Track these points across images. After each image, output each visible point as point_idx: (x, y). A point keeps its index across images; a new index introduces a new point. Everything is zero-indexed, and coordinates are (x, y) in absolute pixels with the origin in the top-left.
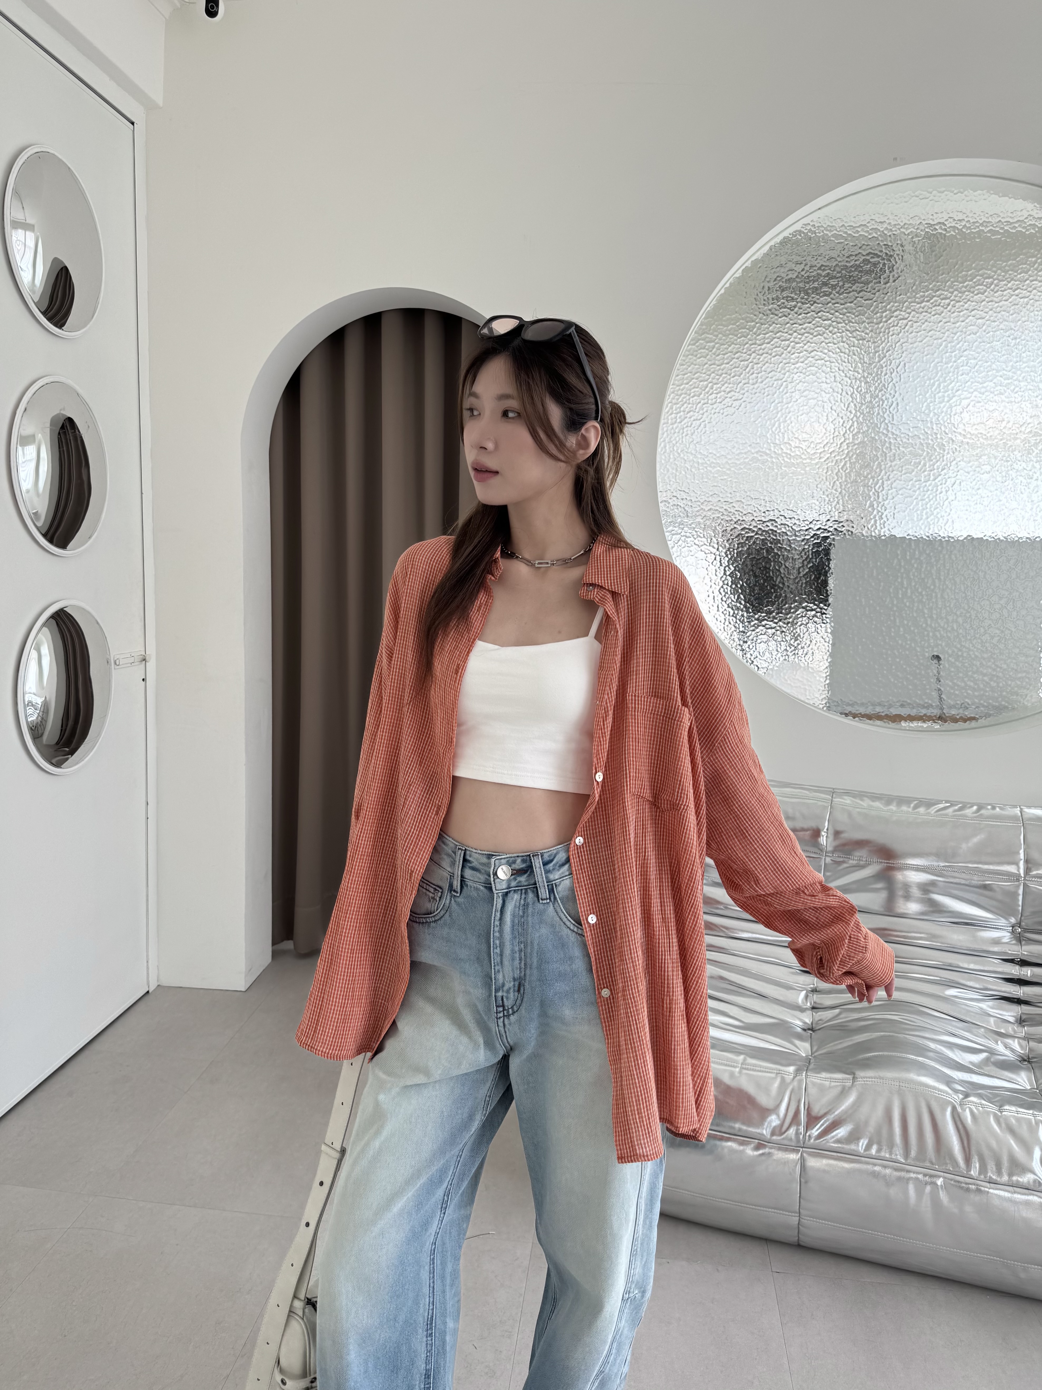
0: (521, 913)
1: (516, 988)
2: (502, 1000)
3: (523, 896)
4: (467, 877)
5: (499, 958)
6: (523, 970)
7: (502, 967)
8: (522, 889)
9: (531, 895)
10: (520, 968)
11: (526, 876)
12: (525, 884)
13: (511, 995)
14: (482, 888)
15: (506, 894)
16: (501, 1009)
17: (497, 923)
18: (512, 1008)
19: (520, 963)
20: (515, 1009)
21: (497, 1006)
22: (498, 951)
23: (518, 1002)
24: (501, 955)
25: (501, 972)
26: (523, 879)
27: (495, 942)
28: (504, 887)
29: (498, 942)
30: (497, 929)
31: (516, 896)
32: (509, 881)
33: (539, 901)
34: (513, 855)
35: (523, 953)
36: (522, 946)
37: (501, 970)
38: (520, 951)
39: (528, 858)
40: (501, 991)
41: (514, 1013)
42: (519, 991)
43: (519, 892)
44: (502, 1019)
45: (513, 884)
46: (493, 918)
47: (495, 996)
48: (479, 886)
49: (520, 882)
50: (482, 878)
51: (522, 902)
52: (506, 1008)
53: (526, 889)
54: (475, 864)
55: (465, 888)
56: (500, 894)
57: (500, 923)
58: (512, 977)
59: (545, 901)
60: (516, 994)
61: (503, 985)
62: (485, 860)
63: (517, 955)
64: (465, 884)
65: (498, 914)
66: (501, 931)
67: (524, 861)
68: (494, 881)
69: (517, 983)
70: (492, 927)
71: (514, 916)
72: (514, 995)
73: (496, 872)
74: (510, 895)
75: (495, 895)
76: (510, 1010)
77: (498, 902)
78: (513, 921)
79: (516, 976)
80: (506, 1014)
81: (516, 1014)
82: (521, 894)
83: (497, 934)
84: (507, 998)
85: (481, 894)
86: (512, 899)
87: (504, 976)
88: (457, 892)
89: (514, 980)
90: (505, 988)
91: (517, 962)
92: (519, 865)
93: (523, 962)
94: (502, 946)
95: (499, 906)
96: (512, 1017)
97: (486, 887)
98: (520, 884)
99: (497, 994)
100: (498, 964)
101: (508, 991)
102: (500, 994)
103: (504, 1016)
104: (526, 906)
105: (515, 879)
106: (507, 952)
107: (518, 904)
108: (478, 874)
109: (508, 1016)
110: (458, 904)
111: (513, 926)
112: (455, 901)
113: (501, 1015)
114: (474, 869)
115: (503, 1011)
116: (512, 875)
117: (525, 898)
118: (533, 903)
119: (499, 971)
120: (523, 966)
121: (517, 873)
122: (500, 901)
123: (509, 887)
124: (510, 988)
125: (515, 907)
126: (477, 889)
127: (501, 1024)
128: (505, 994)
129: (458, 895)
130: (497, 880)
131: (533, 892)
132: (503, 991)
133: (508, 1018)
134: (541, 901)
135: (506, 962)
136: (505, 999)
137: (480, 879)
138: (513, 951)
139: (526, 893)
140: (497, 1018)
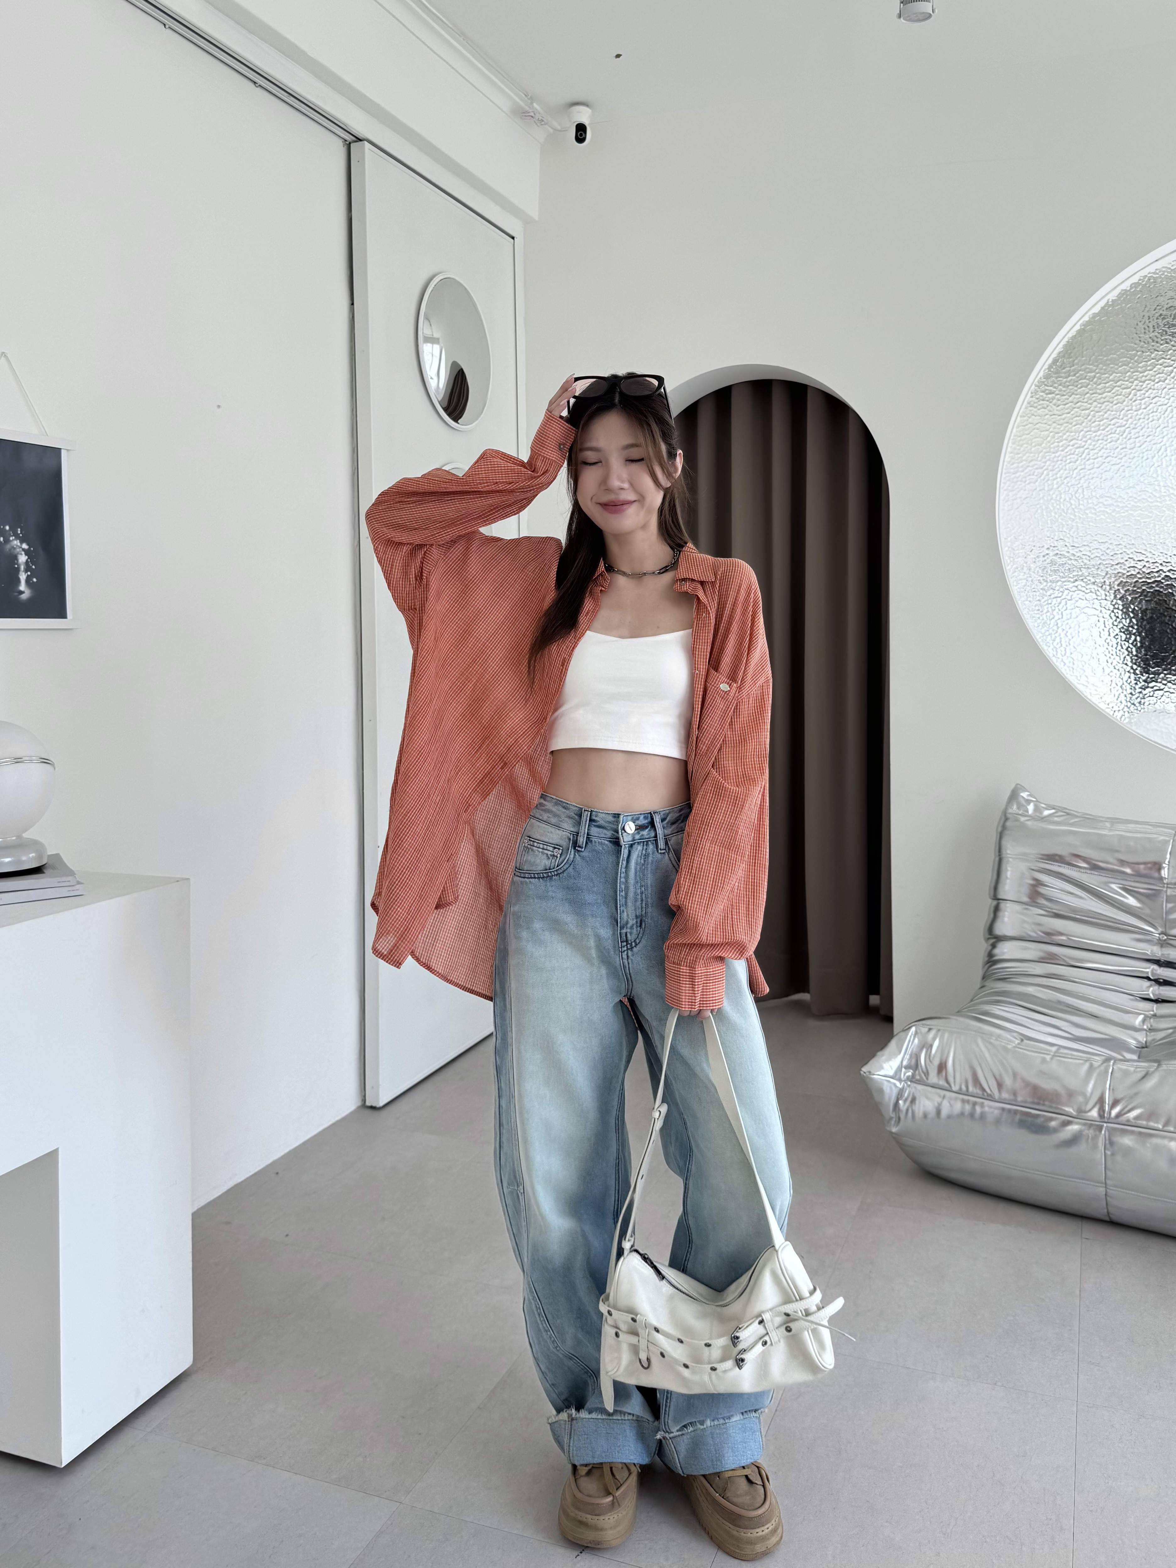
0: (642, 862)
1: (639, 924)
2: (626, 935)
3: (645, 847)
4: (592, 834)
5: (624, 900)
6: (644, 909)
7: (626, 908)
8: (644, 842)
9: (651, 847)
10: (642, 908)
11: (647, 830)
12: (647, 837)
13: (634, 931)
14: (606, 842)
15: (631, 846)
16: (625, 944)
17: (624, 870)
18: (635, 941)
19: (642, 903)
20: (638, 941)
21: (621, 942)
22: (623, 894)
23: (641, 935)
24: (626, 898)
25: (625, 912)
26: (645, 833)
27: (620, 886)
28: (630, 839)
29: (623, 886)
30: (623, 875)
31: (640, 848)
32: (633, 835)
33: (658, 851)
34: (636, 813)
35: (644, 895)
36: (643, 889)
37: (625, 910)
38: (642, 893)
39: (649, 815)
40: (625, 929)
41: (636, 945)
42: (641, 926)
43: (642, 844)
44: (626, 952)
45: (637, 837)
46: (620, 866)
47: (620, 933)
48: (603, 841)
49: (643, 835)
50: (609, 834)
51: (644, 852)
52: (630, 942)
53: (647, 842)
54: (601, 822)
55: (589, 843)
56: (627, 846)
57: (626, 871)
58: (634, 915)
59: (663, 851)
60: (639, 929)
61: (627, 923)
62: (611, 818)
63: (639, 897)
64: (589, 840)
65: (625, 863)
66: (627, 877)
67: (645, 818)
68: (622, 834)
69: (639, 920)
70: (619, 873)
71: (636, 864)
72: (637, 930)
73: (624, 827)
74: (634, 846)
75: (623, 846)
76: (633, 943)
77: (625, 852)
78: (636, 869)
79: (638, 914)
80: (629, 947)
81: (638, 946)
82: (643, 846)
83: (623, 880)
84: (631, 933)
85: (605, 848)
86: (637, 849)
87: (628, 915)
88: (582, 848)
89: (637, 917)
90: (629, 926)
91: (639, 903)
92: (642, 821)
93: (644, 903)
94: (627, 889)
95: (626, 856)
96: (635, 949)
97: (610, 842)
98: (642, 837)
99: (622, 931)
100: (623, 905)
101: (632, 928)
102: (624, 931)
103: (627, 949)
104: (646, 856)
105: (639, 833)
106: (631, 895)
107: (640, 854)
108: (605, 831)
109: (632, 948)
110: (583, 858)
111: (636, 873)
112: (579, 856)
113: (625, 948)
114: (599, 827)
115: (627, 944)
116: (636, 830)
117: (646, 849)
118: (653, 853)
119: (623, 911)
120: (644, 905)
121: (640, 828)
122: (626, 851)
123: (634, 840)
124: (633, 925)
125: (638, 856)
126: (601, 844)
127: (625, 956)
128: (629, 930)
129: (583, 850)
130: (625, 834)
131: (653, 844)
132: (627, 928)
133: (632, 951)
134: (660, 851)
135: (630, 904)
136: (628, 935)
137: (606, 834)
138: (635, 893)
139: (647, 845)
140: (622, 952)
